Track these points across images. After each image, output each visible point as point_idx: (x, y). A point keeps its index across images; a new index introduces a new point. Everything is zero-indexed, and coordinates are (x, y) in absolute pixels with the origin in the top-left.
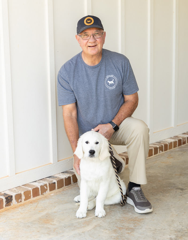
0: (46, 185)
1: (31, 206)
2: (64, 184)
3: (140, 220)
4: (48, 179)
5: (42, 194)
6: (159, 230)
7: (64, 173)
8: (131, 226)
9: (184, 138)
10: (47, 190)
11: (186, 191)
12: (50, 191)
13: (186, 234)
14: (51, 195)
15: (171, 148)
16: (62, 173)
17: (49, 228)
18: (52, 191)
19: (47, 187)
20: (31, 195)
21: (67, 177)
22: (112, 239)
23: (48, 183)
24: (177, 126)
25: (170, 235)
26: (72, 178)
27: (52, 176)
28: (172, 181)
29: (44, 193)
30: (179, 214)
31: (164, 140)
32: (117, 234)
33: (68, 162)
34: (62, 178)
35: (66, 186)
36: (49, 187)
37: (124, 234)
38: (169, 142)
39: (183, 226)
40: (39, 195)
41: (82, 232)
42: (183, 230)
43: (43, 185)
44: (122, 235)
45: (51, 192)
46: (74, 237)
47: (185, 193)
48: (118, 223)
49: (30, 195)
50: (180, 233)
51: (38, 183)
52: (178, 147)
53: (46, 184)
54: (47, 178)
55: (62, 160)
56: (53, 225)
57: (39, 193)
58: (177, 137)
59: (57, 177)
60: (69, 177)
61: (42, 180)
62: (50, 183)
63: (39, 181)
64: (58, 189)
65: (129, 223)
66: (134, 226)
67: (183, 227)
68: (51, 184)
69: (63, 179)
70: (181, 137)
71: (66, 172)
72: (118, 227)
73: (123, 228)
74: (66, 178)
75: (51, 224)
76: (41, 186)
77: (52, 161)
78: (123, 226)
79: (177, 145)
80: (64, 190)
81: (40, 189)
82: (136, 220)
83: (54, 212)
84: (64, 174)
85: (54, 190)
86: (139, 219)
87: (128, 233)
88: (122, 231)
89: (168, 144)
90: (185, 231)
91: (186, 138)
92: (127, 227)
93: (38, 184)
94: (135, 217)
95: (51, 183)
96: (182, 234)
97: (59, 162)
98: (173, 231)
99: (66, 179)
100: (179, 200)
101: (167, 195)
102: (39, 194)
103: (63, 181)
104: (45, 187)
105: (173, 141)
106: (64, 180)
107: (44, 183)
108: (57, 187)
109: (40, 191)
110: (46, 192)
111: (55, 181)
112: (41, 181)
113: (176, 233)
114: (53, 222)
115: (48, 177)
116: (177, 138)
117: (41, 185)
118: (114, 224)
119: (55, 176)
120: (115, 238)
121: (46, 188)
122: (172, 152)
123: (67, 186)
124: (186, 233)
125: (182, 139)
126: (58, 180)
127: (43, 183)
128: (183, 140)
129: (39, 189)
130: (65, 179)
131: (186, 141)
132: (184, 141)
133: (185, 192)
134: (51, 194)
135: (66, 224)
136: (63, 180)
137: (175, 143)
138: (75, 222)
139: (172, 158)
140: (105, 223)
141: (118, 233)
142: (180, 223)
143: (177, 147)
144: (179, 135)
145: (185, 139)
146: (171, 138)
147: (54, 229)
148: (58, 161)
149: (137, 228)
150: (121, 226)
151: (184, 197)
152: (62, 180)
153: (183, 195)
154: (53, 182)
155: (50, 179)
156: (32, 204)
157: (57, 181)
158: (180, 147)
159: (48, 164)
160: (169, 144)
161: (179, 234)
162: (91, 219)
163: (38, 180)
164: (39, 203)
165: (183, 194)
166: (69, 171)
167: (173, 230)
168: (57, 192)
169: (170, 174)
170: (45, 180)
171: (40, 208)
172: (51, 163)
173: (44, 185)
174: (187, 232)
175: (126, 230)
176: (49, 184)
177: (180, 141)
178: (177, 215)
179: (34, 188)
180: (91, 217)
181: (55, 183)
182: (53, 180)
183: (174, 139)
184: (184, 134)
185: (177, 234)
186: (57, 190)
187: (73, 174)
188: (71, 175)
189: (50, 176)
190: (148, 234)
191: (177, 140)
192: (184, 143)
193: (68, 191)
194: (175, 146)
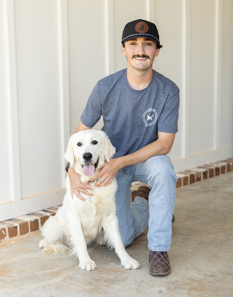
0: (4, 229)
2: (28, 229)
3: (124, 271)
4: (8, 222)
6: (147, 282)
7: (30, 215)
8: (111, 277)
9: (198, 173)
10: (6, 236)
11: (190, 238)
12: (10, 238)
13: (181, 286)
14: (11, 243)
16: (27, 215)
17: (4, 280)
18: (13, 237)
19: (5, 232)
21: (33, 220)
22: (85, 292)
23: (7, 227)
24: (190, 157)
25: (159, 288)
27: (13, 219)
29: (1, 239)
32: (92, 287)
33: (35, 201)
34: (26, 221)
35: (31, 231)
36: (9, 232)
37: (101, 287)
39: (178, 278)
41: (47, 285)
42: (177, 282)
44: (98, 287)
45: (11, 238)
46: (36, 290)
47: (189, 240)
48: (95, 274)
50: (173, 285)
52: (189, 185)
53: (5, 228)
54: (6, 222)
55: (28, 198)
56: (10, 277)
58: (189, 171)
59: (19, 220)
60: (35, 220)
62: (10, 226)
64: (21, 235)
65: (109, 275)
66: (115, 278)
67: (179, 278)
68: (12, 228)
69: (28, 222)
70: (194, 171)
71: (33, 214)
72: (95, 279)
73: (100, 280)
74: (31, 221)
75: (8, 276)
77: (12, 198)
78: (101, 277)
79: (188, 181)
80: (29, 237)
82: (118, 271)
83: (14, 262)
84: (30, 217)
85: (16, 236)
86: (122, 270)
87: (107, 285)
88: (98, 283)
90: (180, 282)
91: (201, 173)
92: (106, 279)
95: (11, 227)
96: (176, 286)
97: (22, 200)
98: (165, 283)
100: (179, 248)
103: (28, 225)
104: (3, 232)
105: (182, 176)
107: (1, 227)
110: (5, 239)
111: (16, 224)
113: (168, 285)
114: (11, 273)
115: (8, 220)
116: (189, 173)
118: (89, 275)
119: (17, 218)
120: (88, 291)
121: (4, 233)
122: (181, 191)
123: (34, 232)
124: (181, 285)
125: (195, 174)
126: (21, 224)
128: (197, 176)
130: (30, 223)
131: (201, 177)
132: (199, 177)
133: (189, 239)
134: (11, 241)
135: (27, 275)
136: (28, 223)
137: (186, 179)
138: (39, 273)
139: (179, 198)
140: (78, 274)
141: (93, 285)
142: (175, 273)
143: (188, 184)
144: (193, 168)
146: (181, 173)
147: (12, 281)
148: (22, 199)
149: (119, 280)
150: (99, 277)
151: (187, 245)
152: (26, 223)
153: (186, 242)
154: (13, 226)
155: (11, 222)
157: (20, 225)
158: (192, 184)
159: (8, 203)
161: (171, 286)
162: (61, 270)
165: (186, 241)
166: (37, 212)
167: (165, 282)
168: (19, 240)
170: (4, 224)
172: (12, 202)
173: (2, 229)
174: (182, 283)
175: (105, 282)
176: (9, 228)
177: (192, 176)
180: (61, 268)
181: (16, 227)
182: (14, 223)
183: (185, 174)
184: (200, 167)
185: (170, 286)
186: (19, 237)
187: (41, 216)
188: (38, 218)
189: (11, 219)
190: (132, 286)
191: (188, 175)
192: (199, 179)
193: (34, 238)
194: (185, 184)
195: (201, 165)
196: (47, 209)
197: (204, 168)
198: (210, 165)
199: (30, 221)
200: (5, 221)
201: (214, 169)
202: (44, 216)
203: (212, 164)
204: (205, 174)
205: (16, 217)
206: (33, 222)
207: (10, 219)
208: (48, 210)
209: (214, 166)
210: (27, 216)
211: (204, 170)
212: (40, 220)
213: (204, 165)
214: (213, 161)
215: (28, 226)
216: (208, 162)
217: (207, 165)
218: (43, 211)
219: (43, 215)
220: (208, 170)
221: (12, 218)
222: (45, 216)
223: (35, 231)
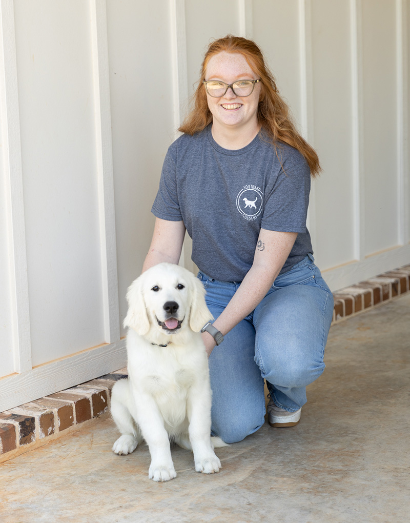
1: (78, 441)
3: (352, 454)
4: (102, 380)
5: (95, 415)
8: (336, 466)
9: (385, 286)
10: (107, 405)
15: (358, 308)
20: (73, 417)
22: (305, 493)
23: (107, 388)
24: (366, 257)
27: (109, 374)
28: (390, 374)
29: (99, 412)
31: (340, 290)
32: (313, 484)
37: (328, 482)
38: (355, 294)
40: (90, 418)
41: (229, 485)
43: (97, 393)
44: (323, 484)
46: (214, 495)
48: (304, 462)
49: (71, 417)
52: (373, 307)
53: (105, 390)
54: (99, 380)
57: (90, 411)
58: (367, 283)
61: (88, 383)
63: (84, 385)
65: (328, 461)
66: (343, 466)
70: (377, 283)
72: (309, 470)
73: (319, 471)
76: (94, 396)
77: (107, 338)
78: (318, 467)
79: (370, 301)
81: (91, 404)
82: (342, 455)
86: (348, 452)
87: (337, 480)
88: (320, 477)
89: (353, 299)
91: (388, 285)
92: (329, 469)
93: (85, 391)
94: (336, 448)
97: (122, 340)
101: (393, 401)
102: (90, 415)
104: (102, 397)
105: (361, 291)
107: (97, 389)
109: (92, 408)
110: (105, 411)
112: (88, 386)
115: (100, 377)
117: (92, 393)
118: (295, 464)
119: (116, 374)
120: (311, 492)
121: (104, 401)
125: (381, 287)
127: (95, 389)
128: (383, 290)
129: (89, 402)
131: (388, 293)
132: (386, 292)
137: (367, 296)
139: (369, 328)
140: (273, 464)
141: (313, 481)
143: (370, 306)
146: (354, 286)
149: (353, 469)
150: (314, 466)
156: (78, 438)
158: (377, 305)
159: (101, 345)
160: (355, 298)
162: (237, 459)
163: (81, 384)
164: (94, 434)
169: (380, 361)
170: (97, 384)
172: (105, 343)
173: (99, 393)
175: (330, 474)
176: (110, 391)
177: (377, 291)
179: (80, 399)
183: (364, 289)
184: (380, 276)
189: (106, 375)
190: (383, 478)
191: (371, 290)
192: (386, 297)
194: (367, 305)
195: (382, 272)
197: (390, 277)
198: (396, 271)
200: (96, 379)
201: (407, 279)
203: (398, 269)
204: (394, 286)
205: (113, 372)
207: (103, 376)
209: (405, 274)
211: (393, 280)
213: (387, 273)
214: (399, 266)
216: (392, 268)
217: (390, 272)
220: (399, 280)
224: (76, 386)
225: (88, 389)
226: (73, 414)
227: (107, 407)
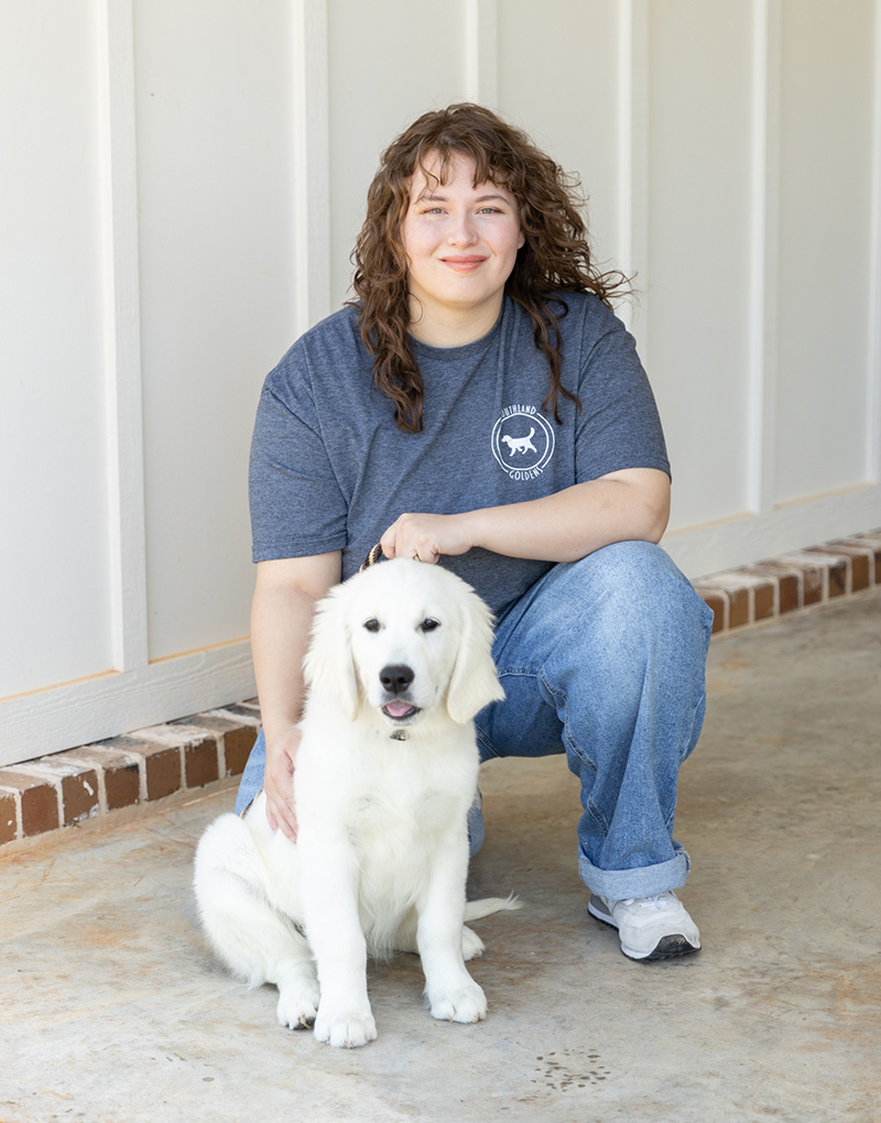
0: (90, 776)
1: (17, 873)
2: (179, 776)
3: (570, 930)
4: (100, 748)
5: (68, 820)
7: (180, 724)
8: (524, 953)
9: (811, 572)
10: (97, 801)
11: (806, 811)
12: (110, 808)
13: (796, 982)
15: (739, 618)
16: (168, 723)
17: (114, 963)
18: (122, 806)
19: (94, 785)
20: (15, 824)
21: (195, 740)
23: (99, 766)
24: (777, 507)
25: (715, 989)
26: (221, 748)
27: (118, 737)
28: (739, 767)
29: (79, 814)
30: (764, 903)
31: (706, 578)
33: (199, 671)
34: (173, 745)
35: (190, 785)
36: (107, 787)
37: (491, 985)
38: (733, 588)
39: (781, 953)
40: (57, 826)
42: (781, 968)
43: (75, 775)
45: (116, 812)
47: (803, 818)
49: (10, 823)
50: (767, 980)
51: (52, 766)
52: (777, 617)
53: (93, 771)
54: (93, 748)
55: (172, 657)
56: (137, 950)
57: (57, 813)
58: (773, 564)
59: (143, 742)
60: (205, 741)
61: (67, 754)
62: (111, 765)
63: (56, 757)
64: (150, 799)
65: (514, 942)
66: (538, 954)
67: (783, 957)
68: (118, 770)
69: (177, 748)
70: (794, 565)
71: (193, 720)
73: (484, 960)
74: (191, 747)
75: (127, 948)
76: (67, 781)
77: (118, 661)
79: (771, 604)
80: (181, 807)
81: (60, 796)
82: (548, 931)
83: (139, 899)
84: (184, 730)
85: (133, 802)
86: (563, 924)
87: (512, 981)
88: (478, 973)
89: (725, 598)
90: (792, 970)
91: (821, 570)
92: (506, 958)
93: (52, 771)
94: (543, 916)
95: (115, 766)
96: (777, 985)
97: (153, 665)
98: (734, 972)
99: (190, 750)
100: (769, 848)
101: (712, 825)
102: (57, 821)
103: (179, 760)
104: (86, 785)
105: (750, 582)
106: (183, 758)
107: (79, 767)
108: (149, 791)
109: (61, 807)
110: (93, 814)
111: (134, 758)
112: (64, 759)
113: (746, 981)
114: (135, 937)
115: (98, 743)
116: (774, 570)
117: (66, 775)
119: (135, 735)
121: (91, 792)
122: (747, 640)
123: (198, 788)
124: (796, 978)
125: (800, 575)
126: (154, 755)
127: (73, 767)
128: (807, 583)
129: (55, 792)
130: (186, 753)
131: (820, 588)
132: (814, 586)
133: (803, 814)
136: (179, 753)
137: (763, 593)
139: (745, 665)
142: (767, 938)
143: (771, 615)
144: (788, 554)
145: (818, 575)
146: (743, 570)
147: (144, 967)
148: (150, 662)
149: (555, 960)
151: (797, 836)
152: (172, 754)
153: (794, 825)
154: (125, 765)
155: (112, 752)
156: (21, 867)
157: (148, 759)
158: (788, 616)
159: (98, 675)
160: (730, 596)
161: (759, 983)
163: (50, 755)
164: (57, 861)
165: (794, 821)
166: (206, 715)
167: (733, 969)
169: (732, 738)
170: (83, 756)
171: (65, 884)
172: (113, 671)
173: (81, 775)
174: (801, 974)
175: (503, 968)
176: (108, 772)
177: (789, 584)
178: (755, 910)
179: (33, 786)
181: (135, 768)
182: (125, 753)
183: (761, 576)
184: (814, 550)
185: (752, 983)
186: (144, 806)
187: (227, 729)
188: (217, 734)
189: (111, 738)
190: (609, 983)
191: (774, 581)
192: (813, 597)
193: (203, 812)
194: (763, 613)
195: (820, 541)
196: (245, 701)
197: (831, 553)
198: (855, 541)
199: (185, 747)
200: (88, 745)
201: (872, 559)
202: (236, 727)
203: (860, 536)
204: (836, 574)
205: (129, 733)
206: (196, 748)
207: (105, 740)
208: (247, 705)
209: (869, 547)
210: (171, 727)
211: (833, 561)
212: (223, 741)
213: (831, 544)
214: (865, 528)
215: (177, 764)
216: (844, 533)
217: (840, 543)
218: (229, 710)
219: (233, 723)
220: (848, 560)
221: (113, 736)
222: (242, 726)
223: (202, 786)
224: (39, 758)
225: (60, 765)
226: (15, 816)
227: (97, 806)
